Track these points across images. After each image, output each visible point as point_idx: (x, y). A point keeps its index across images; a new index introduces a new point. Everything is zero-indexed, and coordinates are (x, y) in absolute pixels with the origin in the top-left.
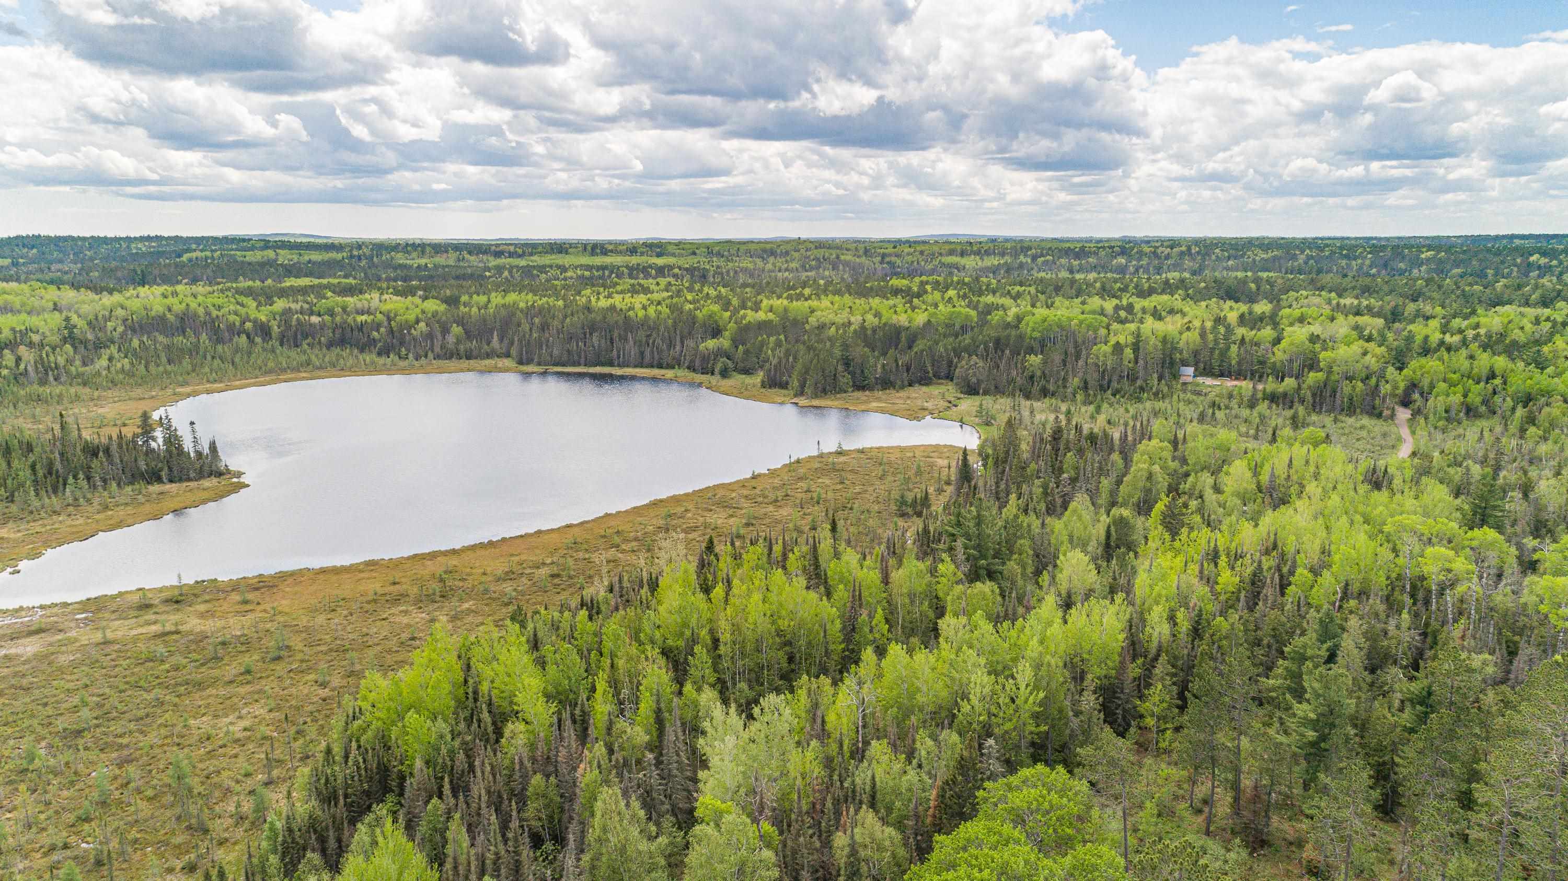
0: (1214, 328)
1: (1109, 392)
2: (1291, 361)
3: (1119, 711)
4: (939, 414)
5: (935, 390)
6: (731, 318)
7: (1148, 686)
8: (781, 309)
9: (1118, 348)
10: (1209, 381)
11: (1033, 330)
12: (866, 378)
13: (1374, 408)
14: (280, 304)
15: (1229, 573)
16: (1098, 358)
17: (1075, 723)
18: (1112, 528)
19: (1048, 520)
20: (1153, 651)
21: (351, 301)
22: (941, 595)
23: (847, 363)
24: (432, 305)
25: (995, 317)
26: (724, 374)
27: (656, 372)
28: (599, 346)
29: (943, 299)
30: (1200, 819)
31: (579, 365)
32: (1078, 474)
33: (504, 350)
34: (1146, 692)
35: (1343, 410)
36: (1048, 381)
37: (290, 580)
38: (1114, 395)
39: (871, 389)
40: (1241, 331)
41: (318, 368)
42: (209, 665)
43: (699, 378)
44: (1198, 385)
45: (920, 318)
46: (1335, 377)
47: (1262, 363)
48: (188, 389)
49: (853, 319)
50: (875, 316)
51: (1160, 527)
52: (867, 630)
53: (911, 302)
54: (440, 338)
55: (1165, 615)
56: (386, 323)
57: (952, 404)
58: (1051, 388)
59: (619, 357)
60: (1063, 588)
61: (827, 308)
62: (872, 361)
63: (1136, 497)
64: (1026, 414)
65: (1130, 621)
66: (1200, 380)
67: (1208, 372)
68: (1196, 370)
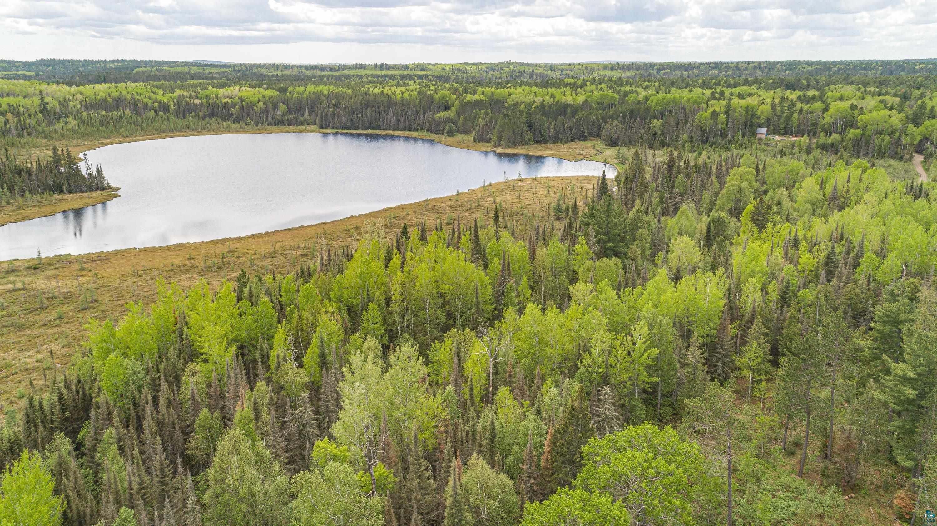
0: (781, 103)
1: (708, 144)
2: (836, 123)
3: (719, 364)
4: (590, 158)
5: (589, 144)
6: (456, 99)
7: (744, 343)
8: (489, 93)
9: (715, 114)
10: (777, 138)
11: (656, 105)
12: (543, 135)
13: (896, 154)
14: (178, 92)
15: (808, 255)
16: (700, 122)
17: (682, 373)
18: (712, 225)
19: (663, 219)
20: (748, 315)
21: (221, 91)
22: (576, 268)
23: (530, 126)
24: (270, 93)
25: (631, 98)
26: (450, 134)
27: (407, 133)
28: (371, 116)
29: (597, 89)
30: (793, 461)
31: (358, 129)
32: (685, 190)
33: (312, 121)
34: (743, 349)
35: (874, 155)
36: (666, 137)
37: (119, 256)
38: (711, 146)
39: (545, 142)
40: (799, 105)
41: (193, 130)
42: (34, 313)
43: (433, 136)
44: (769, 140)
45: (581, 99)
46: (868, 133)
47: (815, 124)
48: (108, 141)
49: (536, 99)
50: (551, 97)
51: (750, 224)
52: (514, 294)
53: (576, 91)
54: (272, 112)
55: (759, 287)
56: (240, 104)
57: (599, 152)
58: (668, 141)
59: (383, 124)
60: (674, 265)
61: (519, 93)
62: (547, 124)
63: (729, 205)
64: (650, 157)
65: (729, 290)
66: (771, 137)
67: (776, 131)
68: (767, 131)
